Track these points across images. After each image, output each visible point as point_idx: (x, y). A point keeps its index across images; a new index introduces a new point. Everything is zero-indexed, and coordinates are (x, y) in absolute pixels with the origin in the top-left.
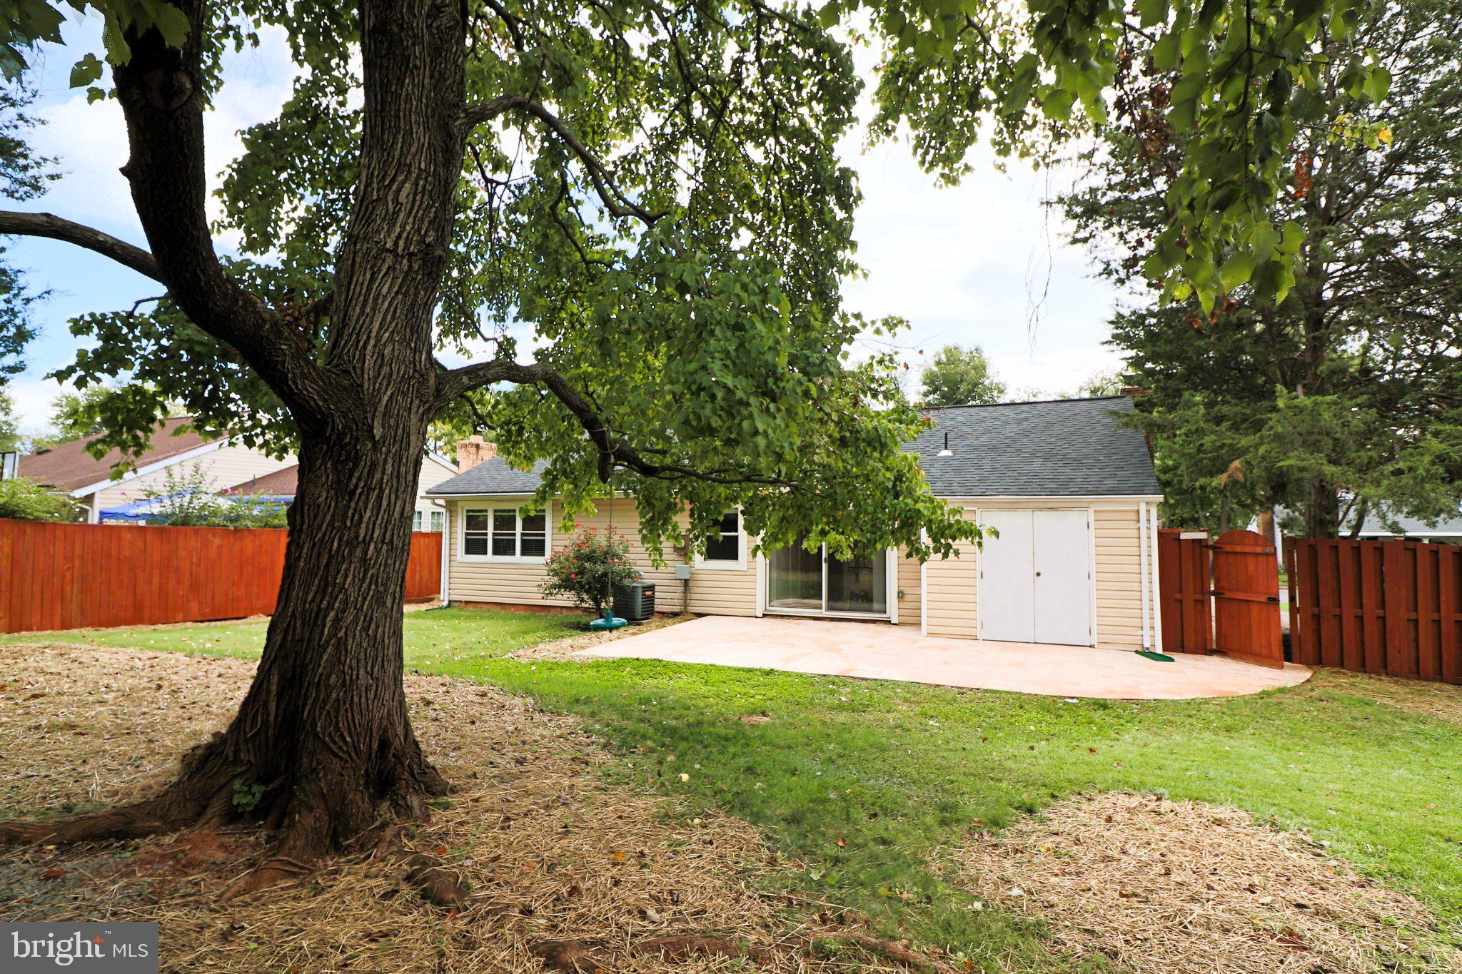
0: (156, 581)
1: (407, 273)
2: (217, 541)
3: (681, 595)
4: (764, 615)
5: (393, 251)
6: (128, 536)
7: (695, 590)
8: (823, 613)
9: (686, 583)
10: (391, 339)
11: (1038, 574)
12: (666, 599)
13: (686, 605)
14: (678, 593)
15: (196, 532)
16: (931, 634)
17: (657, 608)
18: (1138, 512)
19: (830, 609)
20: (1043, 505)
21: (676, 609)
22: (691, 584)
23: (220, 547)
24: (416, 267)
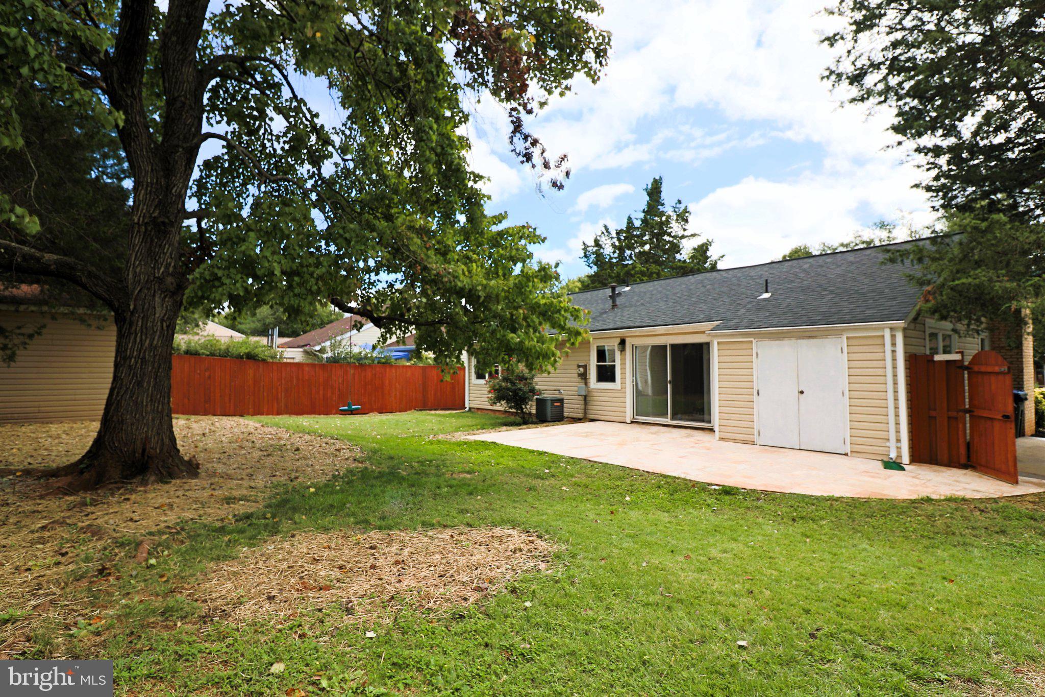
0: (321, 392)
1: (145, 232)
2: (352, 372)
3: (583, 407)
4: (632, 422)
5: (138, 223)
6: (307, 369)
7: (592, 403)
8: (668, 421)
9: (585, 398)
10: (140, 264)
11: (802, 392)
12: (572, 407)
13: (585, 413)
14: (580, 405)
15: (341, 366)
16: (721, 439)
17: (566, 414)
18: (883, 336)
19: (673, 418)
20: (804, 334)
21: (581, 416)
22: (588, 398)
23: (354, 374)
24: (149, 228)
